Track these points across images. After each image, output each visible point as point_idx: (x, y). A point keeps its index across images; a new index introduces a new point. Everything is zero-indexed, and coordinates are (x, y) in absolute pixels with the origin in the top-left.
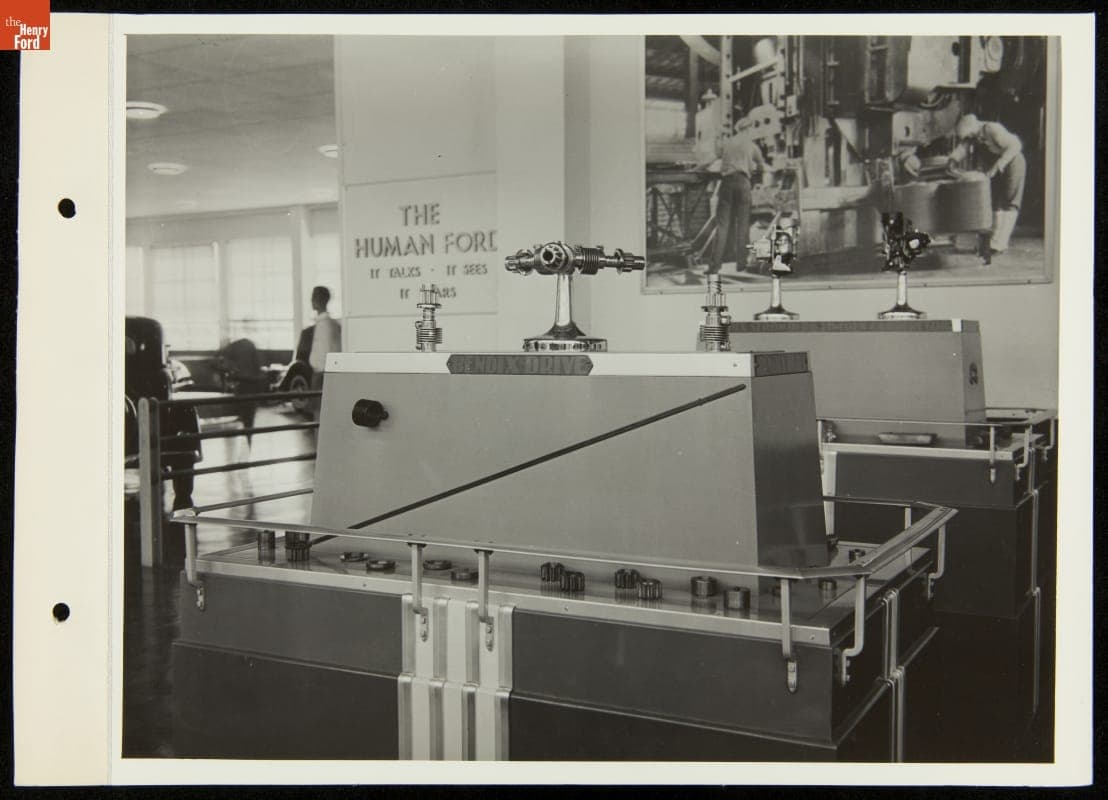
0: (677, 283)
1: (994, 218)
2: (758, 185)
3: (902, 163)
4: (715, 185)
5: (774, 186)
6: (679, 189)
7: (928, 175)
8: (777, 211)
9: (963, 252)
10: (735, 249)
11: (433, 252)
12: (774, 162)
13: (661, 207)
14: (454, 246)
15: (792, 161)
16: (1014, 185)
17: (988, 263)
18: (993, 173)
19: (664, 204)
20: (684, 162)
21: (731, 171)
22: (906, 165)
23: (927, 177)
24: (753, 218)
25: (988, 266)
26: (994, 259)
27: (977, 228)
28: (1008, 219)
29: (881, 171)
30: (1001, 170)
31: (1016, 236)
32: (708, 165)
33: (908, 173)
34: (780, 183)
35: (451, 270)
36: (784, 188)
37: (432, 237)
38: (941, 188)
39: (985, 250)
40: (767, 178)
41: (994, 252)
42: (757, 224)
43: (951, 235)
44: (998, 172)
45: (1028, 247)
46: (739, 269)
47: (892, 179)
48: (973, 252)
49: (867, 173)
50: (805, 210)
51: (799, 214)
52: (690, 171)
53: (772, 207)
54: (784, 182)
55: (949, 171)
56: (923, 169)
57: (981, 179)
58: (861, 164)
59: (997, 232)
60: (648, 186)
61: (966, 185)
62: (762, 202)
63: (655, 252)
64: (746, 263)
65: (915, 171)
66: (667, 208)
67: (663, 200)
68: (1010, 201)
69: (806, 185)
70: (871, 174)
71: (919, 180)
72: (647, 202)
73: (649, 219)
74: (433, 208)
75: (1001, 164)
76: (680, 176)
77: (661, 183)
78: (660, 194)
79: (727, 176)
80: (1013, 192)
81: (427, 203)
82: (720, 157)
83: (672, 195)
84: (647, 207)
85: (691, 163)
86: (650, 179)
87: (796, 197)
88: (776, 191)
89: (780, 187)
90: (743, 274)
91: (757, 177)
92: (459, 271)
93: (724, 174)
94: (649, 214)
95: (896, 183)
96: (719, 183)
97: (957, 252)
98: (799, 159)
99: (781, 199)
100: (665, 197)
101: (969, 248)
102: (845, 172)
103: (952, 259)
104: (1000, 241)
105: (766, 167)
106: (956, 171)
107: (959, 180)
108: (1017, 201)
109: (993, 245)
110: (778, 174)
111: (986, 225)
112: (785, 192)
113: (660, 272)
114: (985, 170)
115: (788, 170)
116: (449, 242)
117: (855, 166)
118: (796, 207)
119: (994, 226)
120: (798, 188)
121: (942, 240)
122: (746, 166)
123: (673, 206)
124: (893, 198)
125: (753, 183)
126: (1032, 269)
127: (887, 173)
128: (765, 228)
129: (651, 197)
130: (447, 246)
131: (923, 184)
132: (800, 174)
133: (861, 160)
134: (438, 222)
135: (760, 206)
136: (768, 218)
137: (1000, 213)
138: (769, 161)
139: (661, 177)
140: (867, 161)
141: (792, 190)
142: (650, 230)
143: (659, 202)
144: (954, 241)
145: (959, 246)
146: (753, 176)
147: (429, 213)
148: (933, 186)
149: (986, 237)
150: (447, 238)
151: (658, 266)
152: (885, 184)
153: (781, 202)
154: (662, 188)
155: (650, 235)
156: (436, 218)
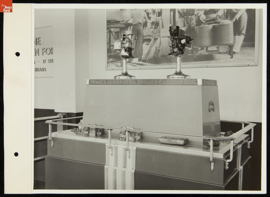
0: (118, 66)
1: (235, 39)
2: (145, 28)
3: (199, 18)
4: (131, 28)
5: (152, 28)
6: (118, 30)
7: (209, 22)
8: (152, 38)
9: (222, 53)
10: (138, 53)
11: (39, 55)
12: (151, 19)
13: (112, 37)
14: (45, 52)
15: (158, 18)
16: (242, 25)
17: (232, 58)
18: (234, 20)
19: (113, 36)
20: (120, 20)
21: (136, 22)
22: (200, 18)
23: (207, 23)
24: (145, 40)
25: (232, 59)
26: (234, 55)
27: (227, 43)
28: (240, 39)
29: (191, 21)
30: (238, 19)
31: (243, 46)
32: (128, 21)
33: (201, 21)
34: (153, 27)
35: (44, 61)
36: (155, 29)
37: (38, 49)
38: (214, 27)
39: (231, 52)
40: (149, 25)
41: (234, 53)
42: (145, 43)
43: (218, 46)
44: (236, 20)
45: (248, 50)
46: (139, 61)
47: (195, 24)
48: (226, 53)
49: (185, 21)
50: (162, 37)
51: (160, 39)
52: (122, 23)
53: (150, 36)
54: (155, 26)
55: (217, 20)
56: (207, 20)
57: (229, 23)
58: (183, 18)
59: (236, 45)
60: (107, 30)
61: (223, 25)
62: (147, 34)
63: (110, 54)
64: (142, 58)
65: (204, 20)
66: (114, 37)
67: (112, 34)
68: (241, 32)
69: (163, 27)
70: (187, 22)
71: (205, 24)
72: (107, 36)
73: (108, 42)
74: (38, 39)
75: (237, 17)
76: (118, 25)
77: (112, 28)
78: (112, 32)
79: (135, 25)
80: (242, 28)
81: (37, 38)
82: (132, 18)
83: (115, 32)
84: (107, 37)
85: (123, 20)
86: (108, 27)
87: (159, 32)
88: (152, 30)
89: (153, 28)
90: (141, 62)
91: (145, 24)
92: (47, 61)
93: (133, 24)
94: (108, 40)
95: (196, 25)
96: (132, 27)
97: (220, 53)
98: (160, 17)
99: (154, 33)
100: (113, 33)
101: (224, 51)
102: (177, 22)
103: (217, 56)
104: (237, 48)
105: (149, 21)
106: (219, 20)
107: (220, 24)
108: (244, 32)
109: (234, 50)
110: (153, 23)
111: (231, 42)
112: (155, 30)
113: (112, 62)
114: (231, 19)
115: (156, 21)
116: (43, 51)
117: (181, 19)
118: (160, 36)
119: (234, 42)
120: (160, 29)
121: (214, 48)
122: (142, 21)
123: (116, 37)
124: (195, 32)
125: (144, 27)
126: (249, 60)
127: (193, 21)
128: (148, 44)
129: (108, 33)
130: (43, 52)
131: (207, 25)
132: (160, 23)
133: (183, 17)
134: (40, 44)
135: (146, 36)
136: (149, 40)
137: (237, 37)
138: (149, 18)
139: (112, 26)
140: (185, 17)
141: (158, 29)
142: (108, 46)
143: (112, 35)
144: (219, 49)
145: (221, 51)
146: (144, 24)
147: (38, 41)
148: (211, 26)
149: (231, 47)
150: (43, 49)
151: (111, 59)
152: (192, 26)
153: (154, 34)
154: (112, 30)
155: (108, 48)
156: (40, 43)
